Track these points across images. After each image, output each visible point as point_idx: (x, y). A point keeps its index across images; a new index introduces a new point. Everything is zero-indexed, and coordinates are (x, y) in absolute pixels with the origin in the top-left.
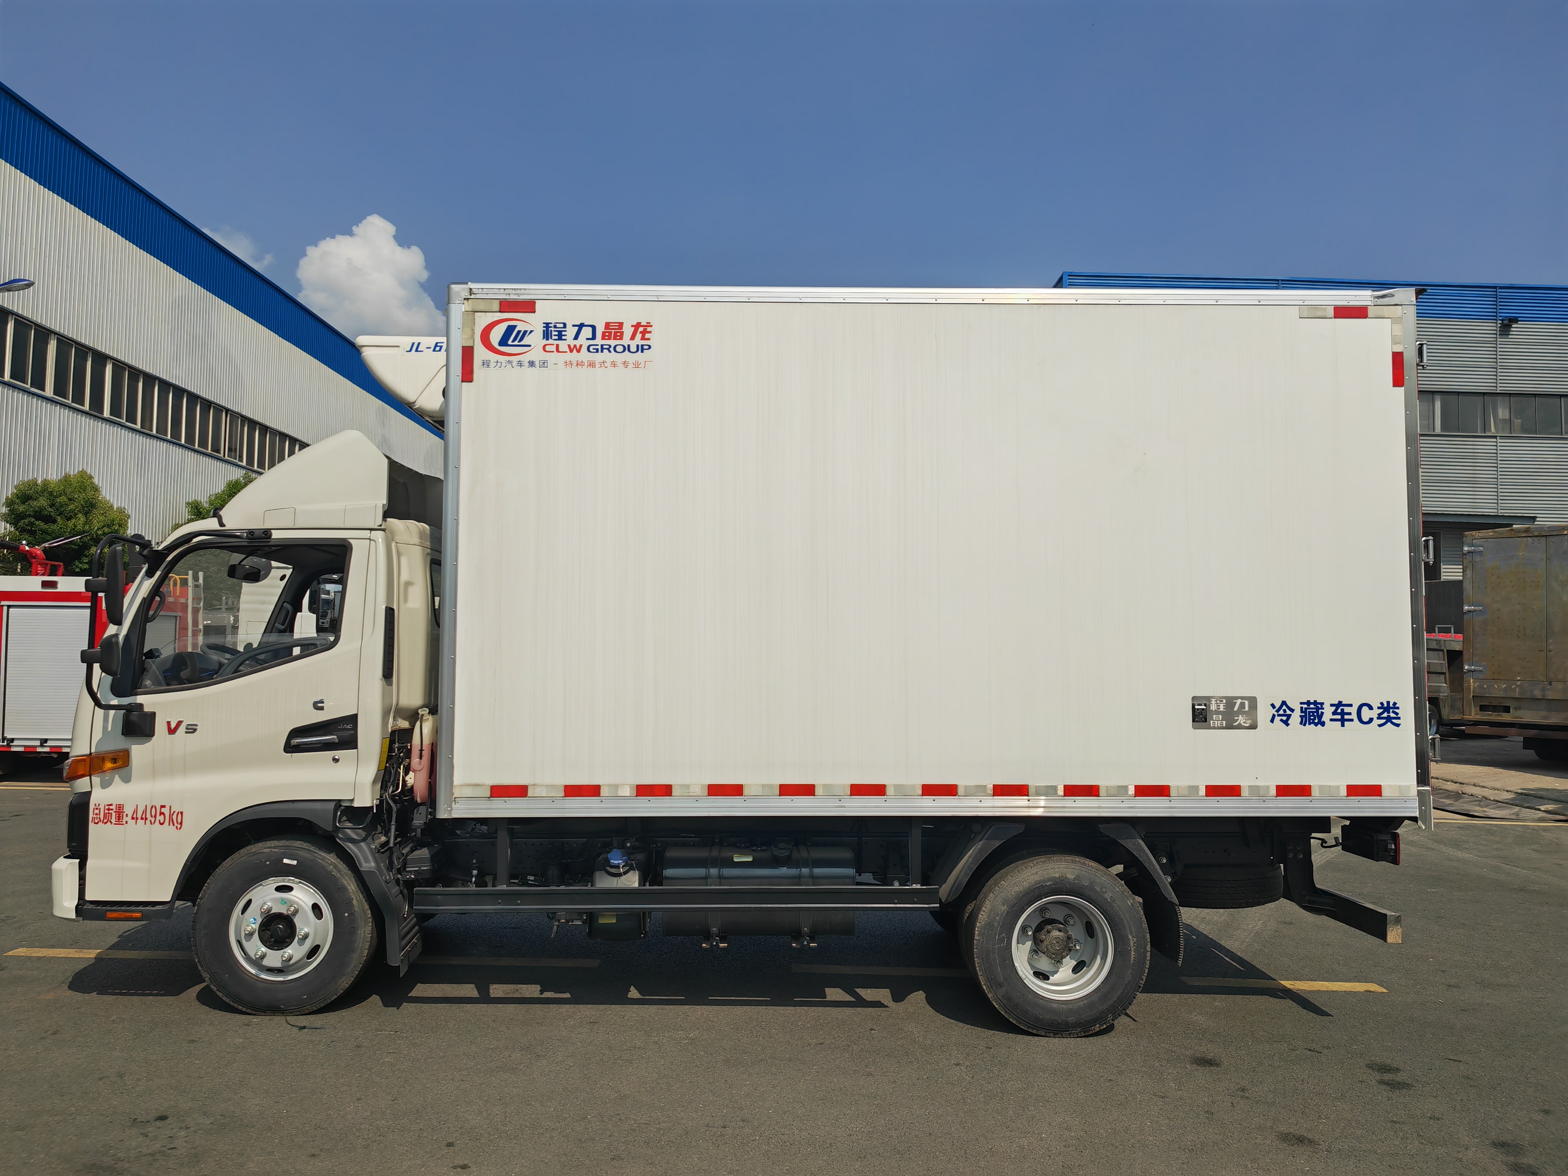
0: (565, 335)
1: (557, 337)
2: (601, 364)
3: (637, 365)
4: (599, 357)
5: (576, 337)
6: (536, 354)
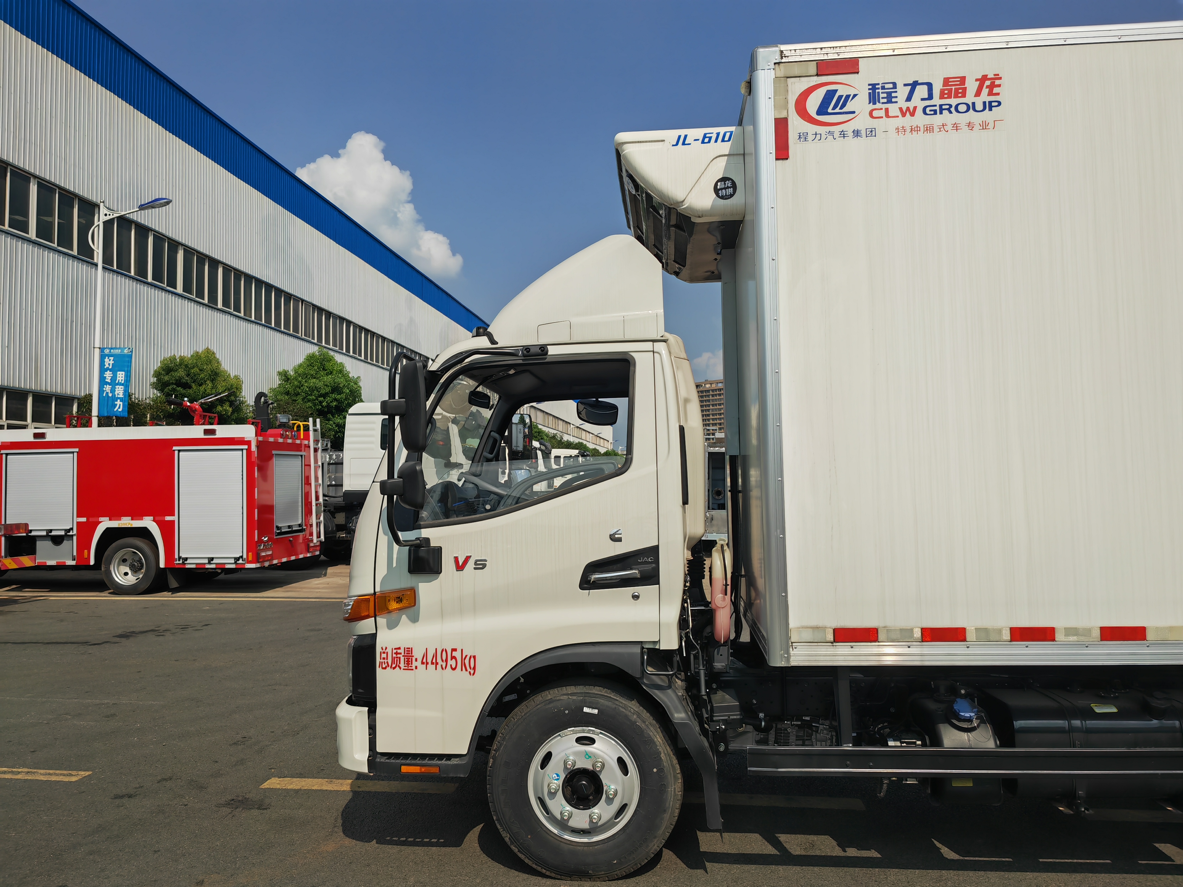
0: (896, 97)
1: (885, 100)
2: (940, 128)
3: (984, 126)
4: (937, 120)
5: (909, 99)
6: (862, 122)
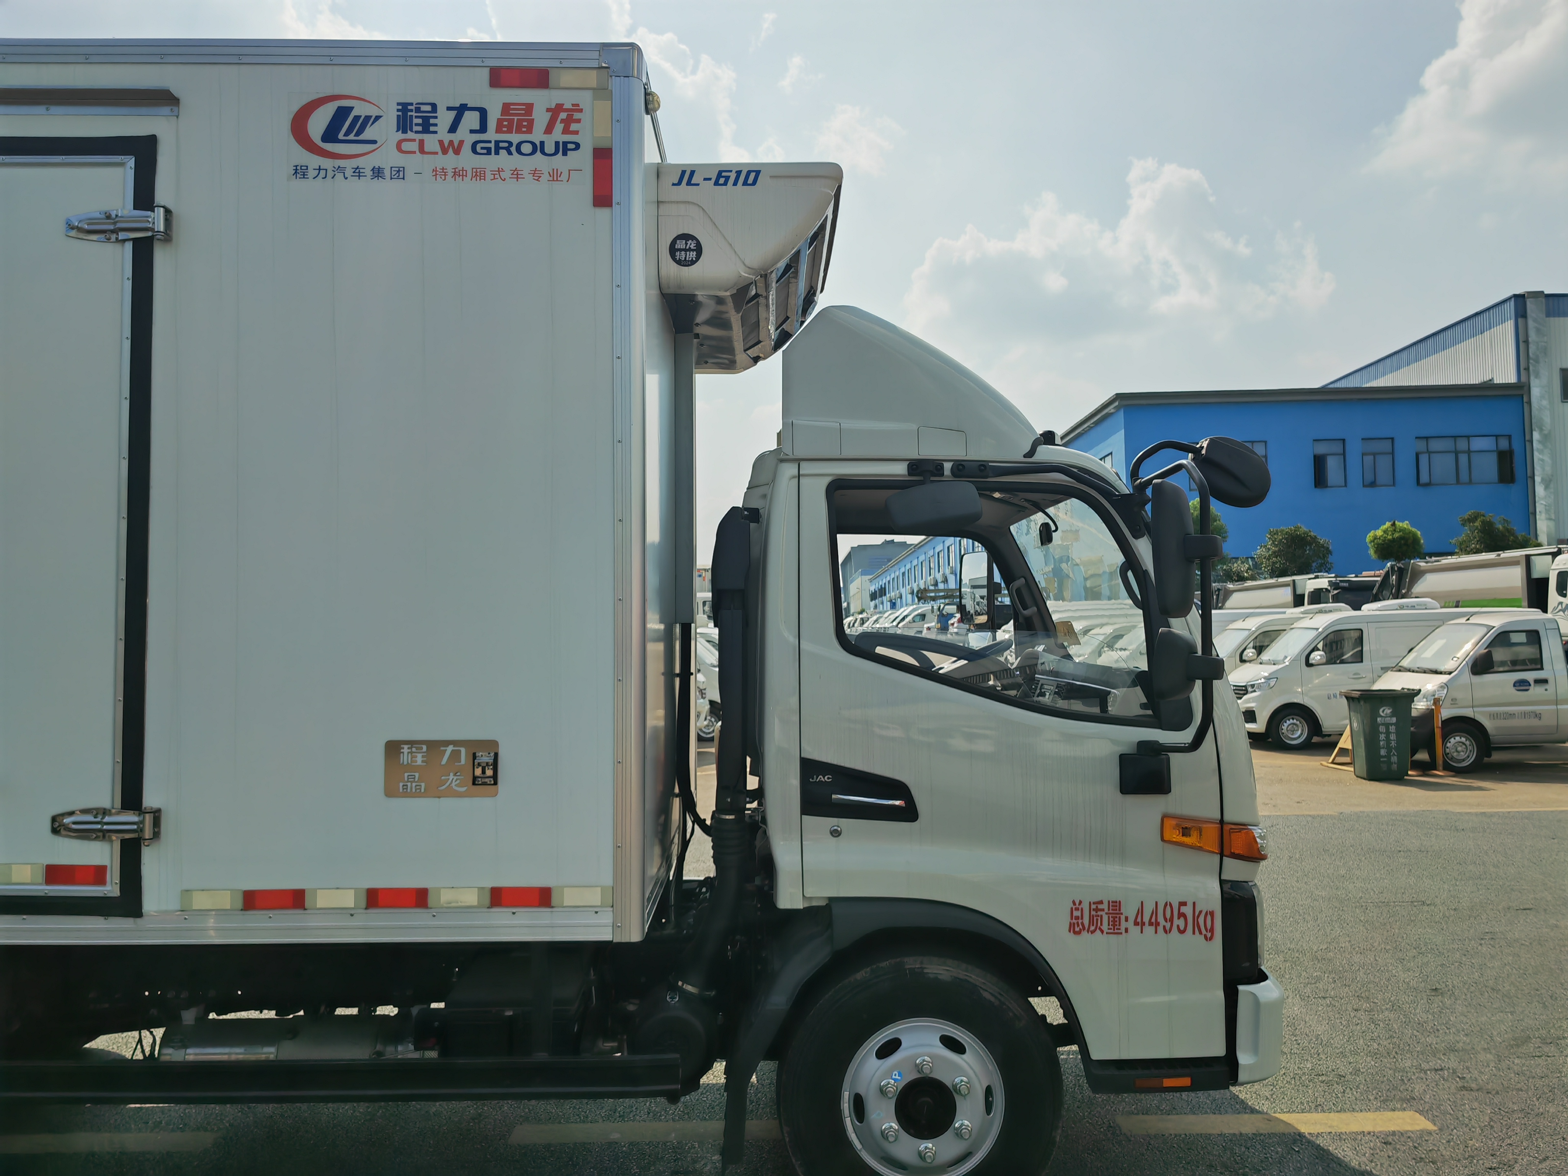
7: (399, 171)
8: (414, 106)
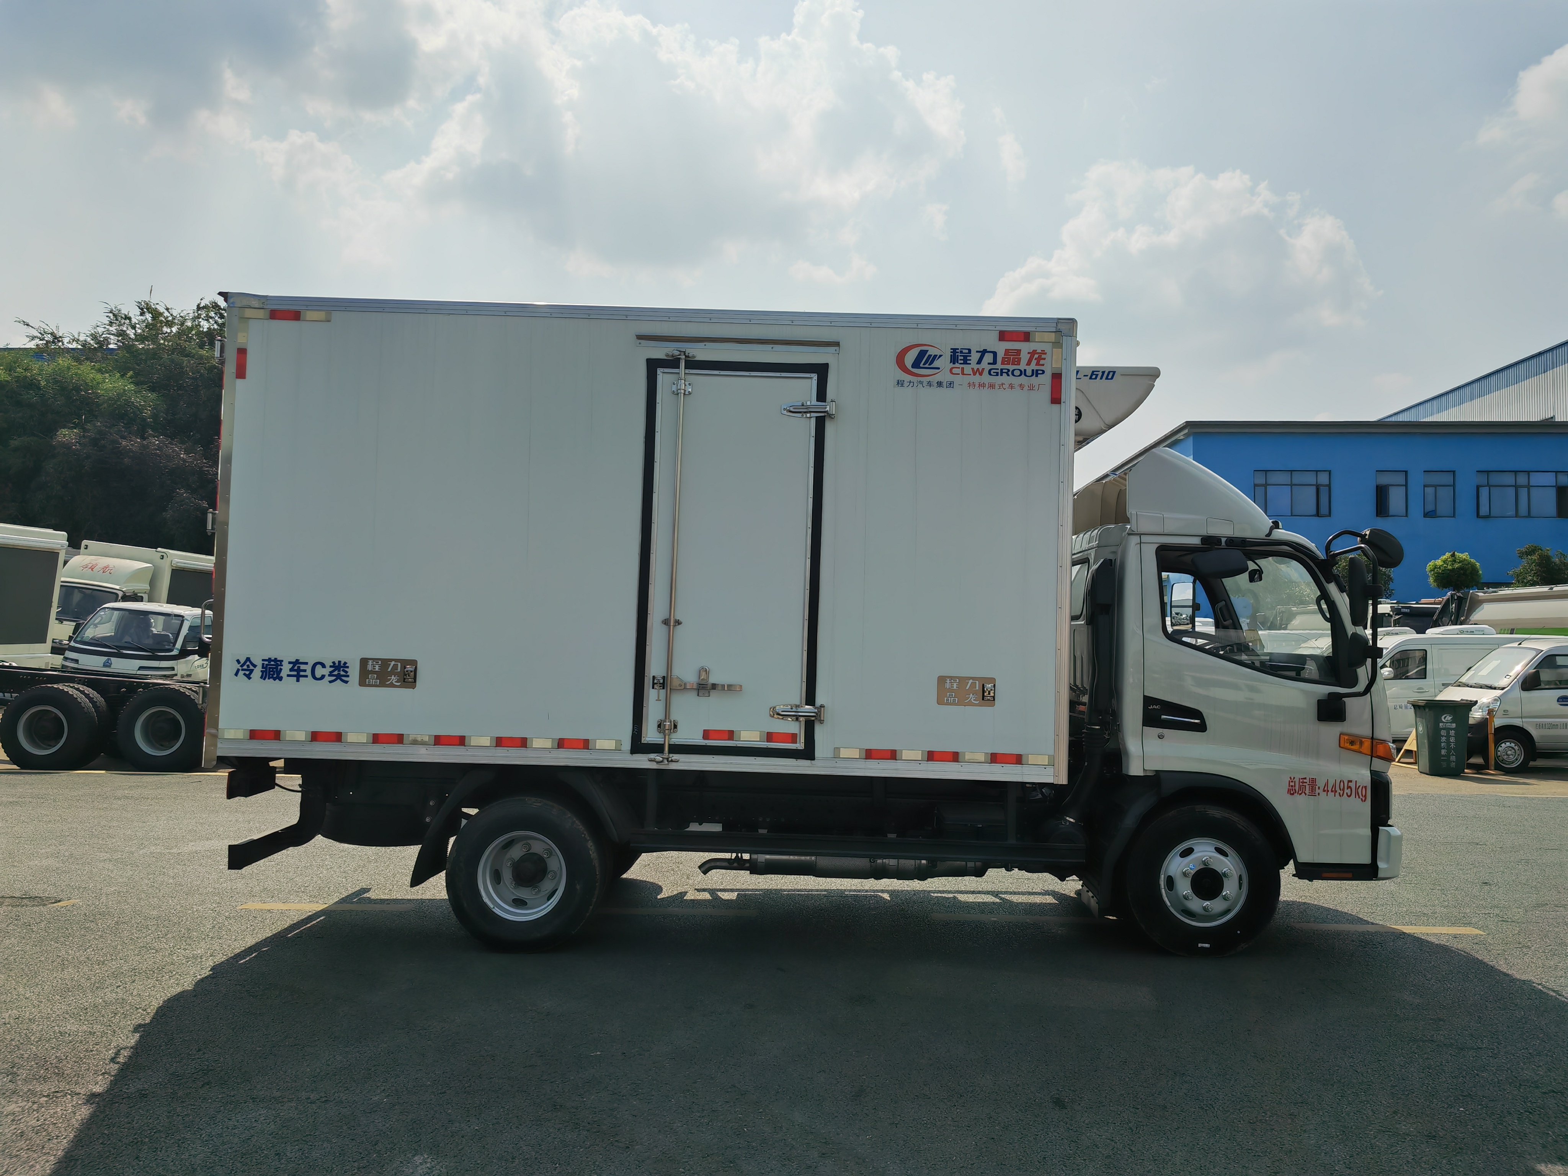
7: (951, 384)
8: (960, 350)
